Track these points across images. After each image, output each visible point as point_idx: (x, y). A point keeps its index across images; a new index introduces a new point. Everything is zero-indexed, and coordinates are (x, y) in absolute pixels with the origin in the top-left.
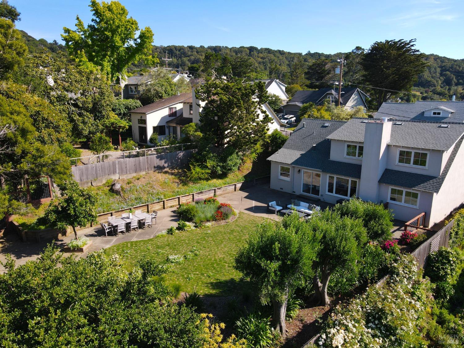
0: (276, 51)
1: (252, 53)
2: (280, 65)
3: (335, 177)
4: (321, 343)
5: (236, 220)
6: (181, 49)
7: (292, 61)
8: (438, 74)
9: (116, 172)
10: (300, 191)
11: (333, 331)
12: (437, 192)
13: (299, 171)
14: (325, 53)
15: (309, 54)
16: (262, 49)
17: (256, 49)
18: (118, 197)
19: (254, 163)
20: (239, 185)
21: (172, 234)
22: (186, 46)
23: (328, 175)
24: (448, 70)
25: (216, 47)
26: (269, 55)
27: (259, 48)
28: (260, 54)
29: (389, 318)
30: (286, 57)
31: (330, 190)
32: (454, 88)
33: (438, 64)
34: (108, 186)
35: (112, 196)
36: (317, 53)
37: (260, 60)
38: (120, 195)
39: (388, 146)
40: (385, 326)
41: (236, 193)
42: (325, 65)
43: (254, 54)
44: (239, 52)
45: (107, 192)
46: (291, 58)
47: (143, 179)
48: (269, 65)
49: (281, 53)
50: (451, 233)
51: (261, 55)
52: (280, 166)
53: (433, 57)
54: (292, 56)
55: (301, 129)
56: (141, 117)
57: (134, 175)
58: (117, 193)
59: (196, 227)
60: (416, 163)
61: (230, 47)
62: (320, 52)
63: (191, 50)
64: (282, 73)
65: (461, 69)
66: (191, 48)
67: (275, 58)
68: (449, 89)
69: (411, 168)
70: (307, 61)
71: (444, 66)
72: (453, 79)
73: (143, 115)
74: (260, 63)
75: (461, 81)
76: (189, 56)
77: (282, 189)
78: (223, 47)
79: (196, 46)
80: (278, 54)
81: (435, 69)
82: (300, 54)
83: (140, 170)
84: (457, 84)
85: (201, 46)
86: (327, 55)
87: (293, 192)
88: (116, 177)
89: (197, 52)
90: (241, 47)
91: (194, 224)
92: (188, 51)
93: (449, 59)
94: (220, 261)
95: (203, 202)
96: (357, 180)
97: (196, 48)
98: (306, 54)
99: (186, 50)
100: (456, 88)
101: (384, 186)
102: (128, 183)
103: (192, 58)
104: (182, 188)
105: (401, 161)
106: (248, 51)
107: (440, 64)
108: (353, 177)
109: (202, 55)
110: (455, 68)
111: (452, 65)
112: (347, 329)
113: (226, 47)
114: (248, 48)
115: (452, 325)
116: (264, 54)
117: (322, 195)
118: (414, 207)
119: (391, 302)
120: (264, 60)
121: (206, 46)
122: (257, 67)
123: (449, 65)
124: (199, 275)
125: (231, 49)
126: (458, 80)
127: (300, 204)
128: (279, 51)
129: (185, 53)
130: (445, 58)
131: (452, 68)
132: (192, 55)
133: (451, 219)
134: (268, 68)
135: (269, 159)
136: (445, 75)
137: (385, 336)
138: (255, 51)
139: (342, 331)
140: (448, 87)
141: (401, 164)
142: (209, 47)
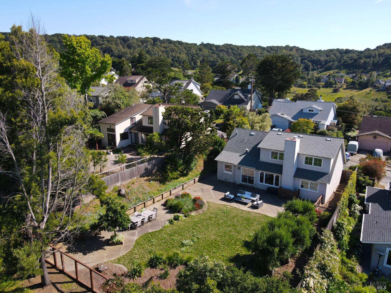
0: (176, 42)
1: (156, 43)
2: (180, 54)
3: (265, 173)
4: (304, 286)
5: (208, 208)
6: (92, 38)
7: (190, 50)
8: (299, 62)
9: (119, 180)
10: (239, 181)
11: (308, 279)
12: (329, 183)
13: (239, 168)
14: (215, 44)
15: (202, 44)
16: (163, 40)
17: (158, 39)
18: (125, 199)
19: (205, 162)
20: (197, 179)
21: (173, 224)
22: (97, 35)
23: (260, 172)
24: (306, 59)
25: (124, 37)
26: (170, 45)
27: (161, 39)
28: (162, 44)
29: (329, 268)
30: (184, 47)
31: (261, 180)
32: (311, 72)
33: (299, 54)
34: (116, 192)
35: (120, 199)
36: (208, 44)
37: (163, 49)
38: (126, 198)
39: (298, 154)
40: (327, 273)
41: (195, 184)
42: (226, 67)
43: (157, 44)
44: (145, 42)
45: (117, 196)
46: (188, 48)
47: (136, 183)
48: (171, 53)
49: (180, 43)
50: (340, 209)
51: (164, 45)
52: (224, 164)
53: (295, 49)
54: (189, 46)
55: (234, 136)
56: (110, 127)
57: (130, 180)
58: (123, 196)
59: (185, 216)
60: (315, 164)
61: (136, 37)
62: (211, 43)
63: (102, 39)
64: (182, 60)
65: (315, 58)
66: (102, 37)
67: (175, 47)
68: (308, 74)
69: (312, 167)
70: (201, 51)
71: (303, 56)
72: (310, 66)
73: (112, 126)
74: (163, 52)
75: (315, 67)
76: (100, 45)
77: (226, 180)
78: (130, 37)
79: (106, 36)
80: (177, 44)
81: (297, 58)
82: (195, 45)
83: (133, 176)
84: (313, 70)
85: (111, 36)
86: (216, 45)
87: (235, 182)
88: (119, 184)
89: (108, 41)
90: (146, 38)
91: (183, 215)
92: (99, 40)
93: (306, 50)
94: (215, 241)
95: (181, 196)
96: (280, 175)
97: (106, 38)
98: (200, 44)
99: (98, 39)
100: (312, 72)
101: (297, 179)
102: (128, 188)
103: (104, 46)
104: (163, 187)
105: (306, 163)
106: (153, 42)
107: (300, 54)
108: (277, 173)
109: (112, 44)
110: (311, 58)
111: (309, 55)
112: (314, 278)
113: (133, 37)
114: (152, 39)
115: (350, 265)
116: (166, 44)
117: (256, 184)
118: (316, 192)
119: (327, 260)
120: (167, 50)
121: (115, 36)
122: (161, 56)
123: (306, 55)
124: (208, 253)
125: (137, 39)
126: (313, 67)
127: (245, 193)
128: (178, 42)
129: (97, 42)
130: (304, 49)
131: (309, 57)
132: (104, 44)
133: (340, 201)
134: (170, 56)
135: (216, 159)
136: (304, 63)
137: (328, 278)
138: (158, 41)
139: (312, 279)
140: (306, 72)
141: (306, 165)
142: (118, 37)
